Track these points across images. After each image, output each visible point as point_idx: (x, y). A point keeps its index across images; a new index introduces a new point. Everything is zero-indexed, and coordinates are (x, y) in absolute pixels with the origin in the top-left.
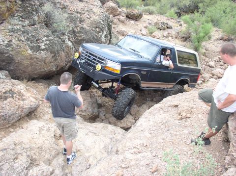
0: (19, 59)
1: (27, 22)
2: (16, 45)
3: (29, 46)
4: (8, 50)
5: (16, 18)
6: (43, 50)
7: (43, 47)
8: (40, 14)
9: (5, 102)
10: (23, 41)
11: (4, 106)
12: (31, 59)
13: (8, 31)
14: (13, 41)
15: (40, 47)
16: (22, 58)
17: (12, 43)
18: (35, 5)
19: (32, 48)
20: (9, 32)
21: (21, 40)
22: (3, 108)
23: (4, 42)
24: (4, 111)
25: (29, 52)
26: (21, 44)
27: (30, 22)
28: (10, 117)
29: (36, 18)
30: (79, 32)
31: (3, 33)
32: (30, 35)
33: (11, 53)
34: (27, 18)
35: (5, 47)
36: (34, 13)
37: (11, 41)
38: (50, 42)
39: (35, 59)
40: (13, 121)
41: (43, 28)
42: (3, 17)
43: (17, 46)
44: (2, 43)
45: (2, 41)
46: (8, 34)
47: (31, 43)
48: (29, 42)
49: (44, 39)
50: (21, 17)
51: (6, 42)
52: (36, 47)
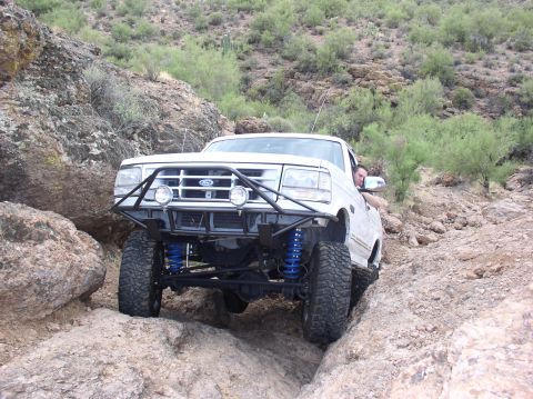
0: (39, 175)
1: (53, 96)
2: (36, 137)
3: (65, 146)
4: (16, 147)
5: (27, 83)
6: (96, 158)
7: (96, 152)
8: (81, 81)
9: (40, 247)
10: (51, 131)
11: (38, 256)
12: (68, 178)
13: (18, 103)
14: (30, 127)
15: (88, 150)
16: (48, 173)
17: (28, 132)
18: (70, 60)
19: (71, 151)
20: (20, 106)
21: (47, 128)
22: (37, 260)
23: (8, 126)
24: (41, 267)
25: (65, 158)
26: (46, 137)
27: (60, 96)
28: (52, 286)
29: (73, 89)
30: (163, 136)
31: (7, 106)
32: (64, 121)
33: (23, 156)
34: (53, 87)
35: (10, 140)
36: (68, 77)
37: (25, 126)
38: (111, 142)
39: (76, 181)
40: (57, 302)
41: (90, 113)
42: (5, 71)
43: (39, 140)
44: (4, 129)
45: (3, 123)
46: (17, 109)
47: (69, 138)
48: (64, 137)
49: (96, 134)
50: (38, 83)
51: (13, 127)
52: (81, 149)
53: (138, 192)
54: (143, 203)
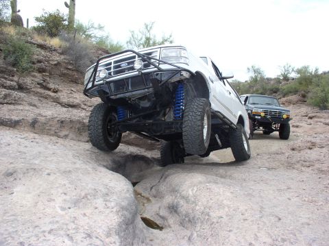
53: (92, 79)
54: (96, 83)
